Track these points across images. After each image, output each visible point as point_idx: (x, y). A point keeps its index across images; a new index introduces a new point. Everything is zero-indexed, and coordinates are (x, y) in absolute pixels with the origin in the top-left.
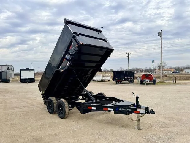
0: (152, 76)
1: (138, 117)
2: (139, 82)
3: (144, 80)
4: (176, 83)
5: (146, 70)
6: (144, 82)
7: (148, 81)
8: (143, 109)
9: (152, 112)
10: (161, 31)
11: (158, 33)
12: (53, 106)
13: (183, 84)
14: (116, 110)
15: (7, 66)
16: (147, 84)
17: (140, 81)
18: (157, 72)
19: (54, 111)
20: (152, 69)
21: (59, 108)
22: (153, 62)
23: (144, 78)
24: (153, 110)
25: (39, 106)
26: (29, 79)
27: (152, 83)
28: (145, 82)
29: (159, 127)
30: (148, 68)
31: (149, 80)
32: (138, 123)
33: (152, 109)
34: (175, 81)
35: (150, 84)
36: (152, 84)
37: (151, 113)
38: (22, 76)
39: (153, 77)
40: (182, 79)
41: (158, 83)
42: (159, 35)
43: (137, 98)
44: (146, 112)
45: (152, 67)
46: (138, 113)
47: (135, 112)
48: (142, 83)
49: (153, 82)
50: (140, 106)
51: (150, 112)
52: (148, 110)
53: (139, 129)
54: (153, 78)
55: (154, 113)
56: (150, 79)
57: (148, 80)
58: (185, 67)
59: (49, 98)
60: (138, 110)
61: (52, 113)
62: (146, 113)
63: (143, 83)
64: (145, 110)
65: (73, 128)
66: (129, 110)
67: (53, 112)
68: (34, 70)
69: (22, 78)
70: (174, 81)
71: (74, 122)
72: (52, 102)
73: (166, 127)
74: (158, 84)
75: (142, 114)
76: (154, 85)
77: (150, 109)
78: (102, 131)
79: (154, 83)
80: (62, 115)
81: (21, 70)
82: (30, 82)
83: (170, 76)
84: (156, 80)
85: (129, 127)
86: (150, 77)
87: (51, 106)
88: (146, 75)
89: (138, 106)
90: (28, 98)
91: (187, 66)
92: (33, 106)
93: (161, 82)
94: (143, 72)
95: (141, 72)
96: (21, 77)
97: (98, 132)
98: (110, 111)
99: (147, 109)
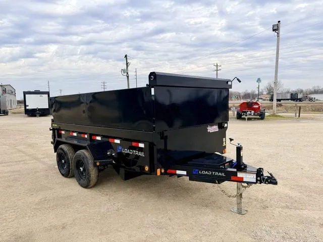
0: (258, 104)
1: (238, 188)
2: (234, 115)
3: (243, 112)
4: (299, 116)
5: (247, 96)
6: (244, 115)
7: (250, 115)
8: (251, 172)
9: (272, 180)
10: (279, 22)
11: (273, 26)
12: (67, 162)
13: (312, 119)
14: (194, 173)
15: (2, 86)
16: (249, 119)
17: (237, 114)
18: (264, 98)
19: (69, 171)
20: (257, 92)
21: (78, 168)
22: (259, 80)
23: (245, 108)
24: (272, 177)
25: (46, 160)
26: (40, 110)
27: (258, 117)
28: (246, 116)
29: (282, 207)
30: (249, 91)
31: (253, 112)
32: (239, 201)
33: (271, 174)
34: (298, 114)
35: (255, 119)
36: (258, 119)
37: (269, 183)
38: (27, 105)
39: (259, 107)
40: (309, 110)
41: (269, 118)
42: (274, 30)
43: (239, 149)
44: (257, 180)
45: (256, 90)
46: (241, 181)
47: (232, 178)
48: (239, 117)
49: (260, 115)
50: (246, 166)
51: (267, 180)
52: (262, 175)
53: (240, 212)
54: (261, 108)
55: (274, 182)
56: (255, 110)
57: (251, 112)
58: (313, 90)
59: (60, 147)
60: (240, 175)
61: (67, 175)
62: (258, 182)
63: (243, 117)
64: (255, 175)
65: (103, 210)
66: (220, 174)
67: (69, 173)
68: (48, 93)
69: (27, 108)
70: (296, 115)
71: (107, 195)
72: (65, 154)
73: (296, 208)
74: (268, 120)
75: (248, 183)
76: (261, 121)
77: (266, 174)
78: (162, 218)
79: (262, 117)
80: (84, 182)
81: (25, 93)
82: (41, 116)
83: (288, 105)
84: (266, 111)
85: (220, 208)
86: (254, 106)
87: (65, 162)
88: (247, 103)
89: (240, 166)
90: (29, 145)
91: (316, 88)
92: (35, 161)
93: (274, 115)
94: (240, 98)
95: (237, 98)
96: (25, 106)
97: (154, 219)
98: (179, 176)
99: (259, 173)
